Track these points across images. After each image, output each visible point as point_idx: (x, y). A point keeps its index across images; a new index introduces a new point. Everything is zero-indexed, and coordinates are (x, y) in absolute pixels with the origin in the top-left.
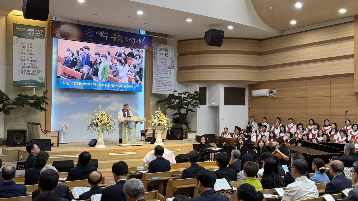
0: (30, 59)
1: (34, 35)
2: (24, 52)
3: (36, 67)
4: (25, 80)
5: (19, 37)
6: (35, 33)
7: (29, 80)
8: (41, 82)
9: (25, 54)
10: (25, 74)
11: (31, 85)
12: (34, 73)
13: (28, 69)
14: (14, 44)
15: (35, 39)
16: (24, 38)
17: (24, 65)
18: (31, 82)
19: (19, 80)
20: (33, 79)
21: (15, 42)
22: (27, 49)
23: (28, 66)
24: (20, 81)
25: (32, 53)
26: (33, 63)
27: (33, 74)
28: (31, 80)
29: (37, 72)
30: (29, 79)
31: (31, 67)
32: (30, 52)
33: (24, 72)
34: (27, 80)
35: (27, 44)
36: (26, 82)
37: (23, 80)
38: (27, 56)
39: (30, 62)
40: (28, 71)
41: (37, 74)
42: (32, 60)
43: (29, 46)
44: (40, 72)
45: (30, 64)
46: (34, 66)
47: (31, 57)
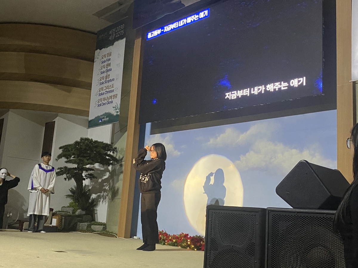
0: (107, 80)
1: (115, 36)
2: (102, 70)
3: (112, 89)
4: (100, 115)
5: (101, 49)
6: (116, 33)
7: (103, 115)
8: (115, 114)
9: (104, 72)
11: (105, 122)
12: (110, 100)
13: (104, 96)
14: (95, 61)
15: (116, 43)
16: (104, 48)
17: (101, 92)
18: (105, 117)
19: (94, 118)
20: (108, 112)
21: (96, 59)
22: (105, 64)
23: (104, 91)
24: (96, 118)
25: (111, 67)
26: (110, 84)
27: (108, 103)
29: (113, 97)
30: (104, 113)
31: (108, 92)
32: (109, 68)
33: (99, 103)
34: (102, 114)
35: (106, 56)
36: (101, 119)
37: (98, 117)
38: (105, 75)
39: (107, 84)
40: (104, 99)
41: (112, 102)
42: (109, 79)
43: (108, 58)
44: (115, 96)
45: (107, 87)
46: (110, 90)
47: (109, 75)
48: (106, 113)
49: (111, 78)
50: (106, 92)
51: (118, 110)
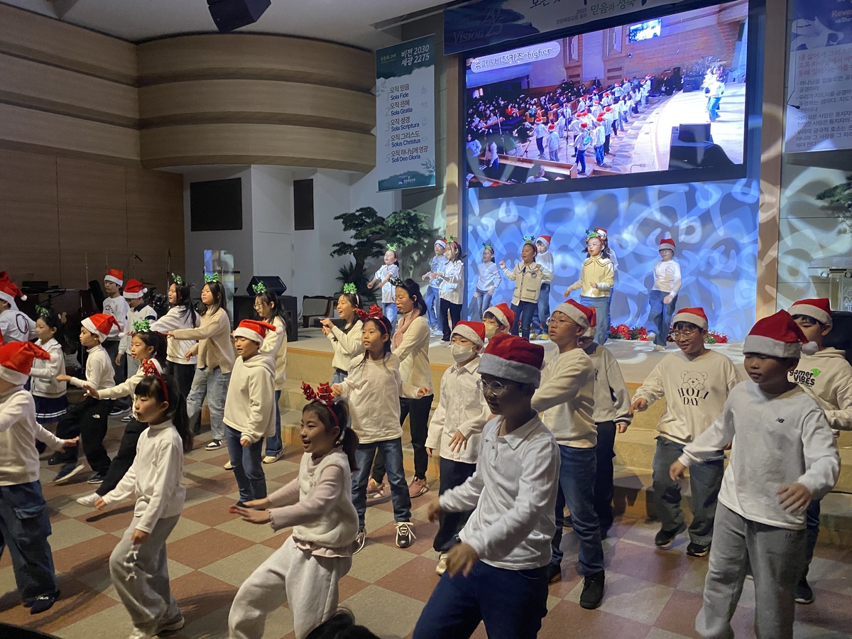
0: (406, 124)
1: (413, 61)
2: (395, 110)
3: (417, 138)
4: (398, 174)
5: (387, 78)
6: (414, 56)
7: (405, 174)
8: (427, 174)
9: (397, 113)
10: (397, 160)
11: (409, 184)
12: (415, 154)
13: (403, 147)
14: (379, 96)
15: (416, 71)
16: (394, 76)
17: (395, 142)
18: (409, 177)
19: (388, 177)
20: (413, 171)
21: (380, 92)
22: (400, 100)
23: (402, 141)
24: (391, 177)
25: (410, 107)
26: (412, 130)
27: (412, 158)
28: (409, 173)
29: (419, 151)
30: (406, 171)
31: (409, 142)
32: (407, 107)
33: (396, 157)
34: (402, 173)
35: (400, 89)
36: (400, 181)
37: (395, 176)
38: (400, 116)
39: (407, 131)
40: (404, 152)
41: (419, 157)
42: (410, 124)
43: (404, 92)
44: (425, 149)
45: (407, 135)
46: (413, 139)
47: (409, 118)
48: (409, 172)
49: (412, 122)
50: (405, 143)
51: (431, 169)
